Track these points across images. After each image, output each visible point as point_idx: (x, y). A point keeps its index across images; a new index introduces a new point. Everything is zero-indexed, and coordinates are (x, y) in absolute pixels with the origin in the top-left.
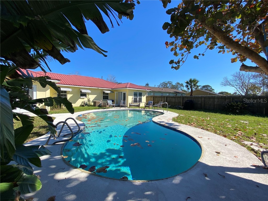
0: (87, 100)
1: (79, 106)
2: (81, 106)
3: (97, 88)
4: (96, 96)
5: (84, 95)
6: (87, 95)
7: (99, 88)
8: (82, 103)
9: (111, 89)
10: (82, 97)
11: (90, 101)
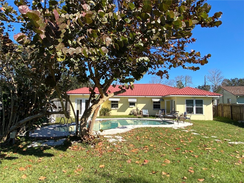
0: (136, 109)
1: (128, 114)
2: (129, 115)
3: (144, 97)
4: (145, 105)
5: (133, 104)
6: (136, 104)
7: (146, 97)
8: (131, 112)
9: (161, 97)
10: (131, 106)
11: (138, 110)
